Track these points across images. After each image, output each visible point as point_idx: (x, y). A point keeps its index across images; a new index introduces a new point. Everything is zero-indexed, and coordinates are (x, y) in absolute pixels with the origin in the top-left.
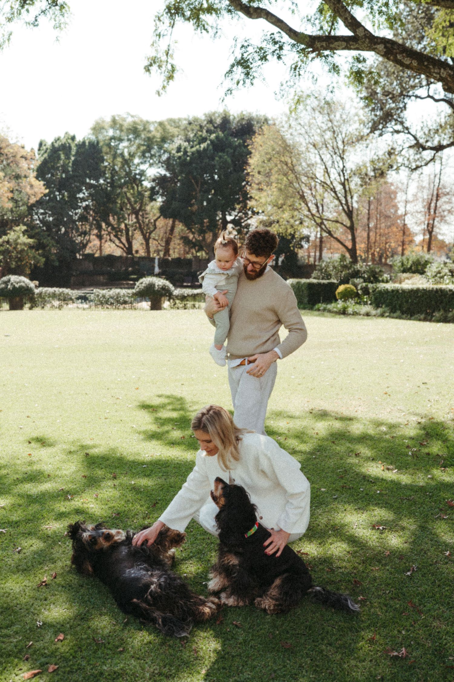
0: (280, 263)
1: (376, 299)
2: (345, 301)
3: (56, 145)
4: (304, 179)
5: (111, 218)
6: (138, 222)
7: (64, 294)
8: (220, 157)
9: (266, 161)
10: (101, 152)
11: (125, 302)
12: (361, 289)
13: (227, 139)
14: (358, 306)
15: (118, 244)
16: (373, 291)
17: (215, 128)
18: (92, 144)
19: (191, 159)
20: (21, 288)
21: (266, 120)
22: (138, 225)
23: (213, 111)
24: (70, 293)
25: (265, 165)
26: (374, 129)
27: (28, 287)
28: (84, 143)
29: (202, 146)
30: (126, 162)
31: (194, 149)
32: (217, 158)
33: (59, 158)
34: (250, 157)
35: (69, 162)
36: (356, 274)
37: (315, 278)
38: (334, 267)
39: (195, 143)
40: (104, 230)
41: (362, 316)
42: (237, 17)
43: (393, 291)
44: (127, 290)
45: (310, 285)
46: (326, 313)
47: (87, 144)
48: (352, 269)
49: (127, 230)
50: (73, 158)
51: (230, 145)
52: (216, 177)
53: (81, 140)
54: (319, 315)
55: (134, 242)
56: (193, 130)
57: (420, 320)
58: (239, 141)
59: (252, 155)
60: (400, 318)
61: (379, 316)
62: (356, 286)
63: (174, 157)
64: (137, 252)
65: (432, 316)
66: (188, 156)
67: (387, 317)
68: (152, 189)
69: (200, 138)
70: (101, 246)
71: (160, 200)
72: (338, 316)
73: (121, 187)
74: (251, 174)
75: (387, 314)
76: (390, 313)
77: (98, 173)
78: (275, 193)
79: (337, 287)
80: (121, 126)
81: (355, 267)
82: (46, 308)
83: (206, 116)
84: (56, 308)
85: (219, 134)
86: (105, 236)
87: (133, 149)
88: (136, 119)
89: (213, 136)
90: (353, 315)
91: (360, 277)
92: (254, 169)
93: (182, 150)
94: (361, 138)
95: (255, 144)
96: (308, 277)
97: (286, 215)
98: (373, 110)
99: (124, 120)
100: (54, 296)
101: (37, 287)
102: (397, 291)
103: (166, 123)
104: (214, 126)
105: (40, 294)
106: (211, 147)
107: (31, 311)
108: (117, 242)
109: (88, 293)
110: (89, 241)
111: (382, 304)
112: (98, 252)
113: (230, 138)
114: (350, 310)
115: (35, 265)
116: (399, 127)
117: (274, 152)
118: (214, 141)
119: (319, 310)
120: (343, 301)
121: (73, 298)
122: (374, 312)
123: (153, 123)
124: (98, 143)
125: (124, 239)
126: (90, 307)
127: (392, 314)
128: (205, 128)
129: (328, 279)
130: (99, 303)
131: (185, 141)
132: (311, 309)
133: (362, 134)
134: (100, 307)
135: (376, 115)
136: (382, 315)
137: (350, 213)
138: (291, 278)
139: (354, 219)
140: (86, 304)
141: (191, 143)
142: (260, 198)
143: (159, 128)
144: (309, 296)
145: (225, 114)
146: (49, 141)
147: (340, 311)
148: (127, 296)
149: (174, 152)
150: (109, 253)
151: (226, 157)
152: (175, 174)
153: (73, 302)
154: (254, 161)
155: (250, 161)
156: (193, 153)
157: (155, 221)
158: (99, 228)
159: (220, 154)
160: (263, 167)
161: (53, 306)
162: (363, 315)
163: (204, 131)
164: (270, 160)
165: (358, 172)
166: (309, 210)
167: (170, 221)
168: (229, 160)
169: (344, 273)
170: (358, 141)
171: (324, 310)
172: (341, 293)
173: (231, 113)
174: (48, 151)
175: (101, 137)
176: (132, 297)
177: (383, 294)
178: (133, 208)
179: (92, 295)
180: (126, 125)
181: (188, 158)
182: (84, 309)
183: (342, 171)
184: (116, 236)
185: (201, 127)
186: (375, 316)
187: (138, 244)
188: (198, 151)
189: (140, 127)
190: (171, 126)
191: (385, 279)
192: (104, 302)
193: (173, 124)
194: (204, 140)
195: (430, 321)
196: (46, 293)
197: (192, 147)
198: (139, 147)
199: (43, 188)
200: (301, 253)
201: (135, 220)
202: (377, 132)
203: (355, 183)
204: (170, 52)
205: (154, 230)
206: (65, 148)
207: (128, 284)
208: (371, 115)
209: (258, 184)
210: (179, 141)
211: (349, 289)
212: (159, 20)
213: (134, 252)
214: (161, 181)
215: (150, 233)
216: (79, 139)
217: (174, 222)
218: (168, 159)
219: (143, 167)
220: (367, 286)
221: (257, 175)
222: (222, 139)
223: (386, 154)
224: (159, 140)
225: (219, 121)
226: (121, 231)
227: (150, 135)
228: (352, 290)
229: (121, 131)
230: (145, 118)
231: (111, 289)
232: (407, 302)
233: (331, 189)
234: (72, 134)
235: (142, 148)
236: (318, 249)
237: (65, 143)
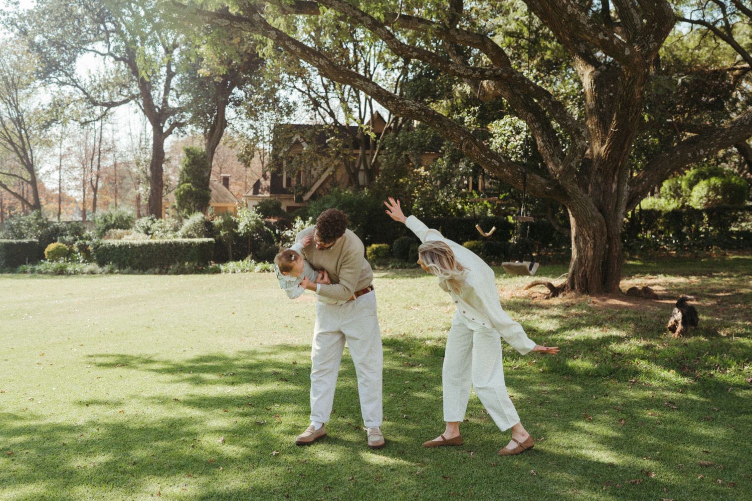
1: (98, 256)
2: (55, 260)
14: (74, 265)
16: (94, 249)
41: (86, 275)
43: (120, 247)
57: (155, 274)
60: (131, 273)
61: (107, 273)
65: (167, 270)
67: (117, 273)
75: (116, 271)
76: (119, 269)
79: (44, 247)
90: (75, 274)
102: (127, 246)
111: (109, 260)
114: (69, 270)
116: (63, 78)
119: (25, 272)
120: (53, 261)
122: (100, 270)
127: (122, 271)
129: (25, 238)
132: (13, 272)
136: (111, 272)
137: (29, 167)
147: (56, 271)
162: (88, 273)
171: (33, 271)
172: (52, 251)
177: (108, 250)
186: (101, 273)
195: (166, 273)
211: (60, 248)
220: (85, 243)
228: (63, 249)
232: (138, 257)
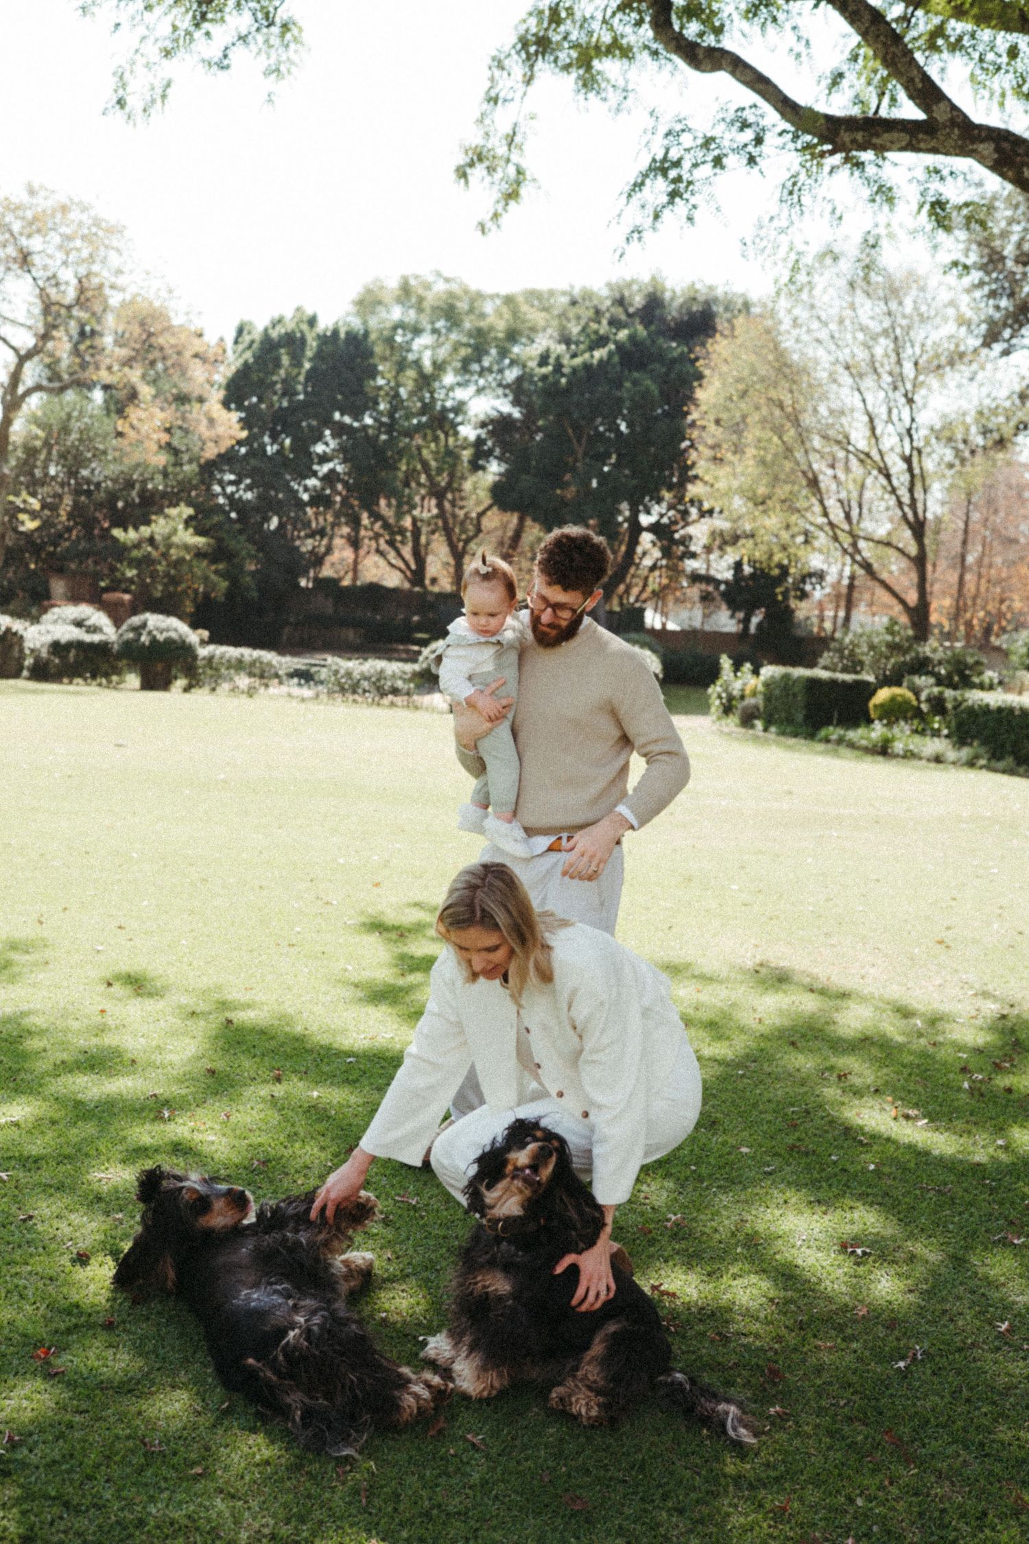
0: (753, 629)
1: (960, 725)
2: (889, 725)
3: (274, 334)
4: (817, 442)
5: (383, 502)
6: (442, 514)
7: (261, 663)
8: (635, 383)
9: (735, 398)
10: (371, 354)
11: (395, 691)
12: (929, 700)
13: (653, 342)
14: (917, 739)
15: (394, 561)
16: (955, 708)
17: (629, 315)
18: (352, 337)
19: (569, 383)
20: (169, 641)
21: (747, 306)
22: (440, 523)
23: (628, 278)
24: (274, 662)
25: (732, 406)
26: (991, 338)
27: (184, 642)
28: (335, 332)
29: (599, 354)
30: (426, 381)
31: (578, 361)
32: (628, 384)
33: (277, 364)
34: (700, 386)
35: (299, 374)
36: (922, 666)
37: (825, 668)
38: (872, 647)
39: (582, 347)
40: (366, 529)
41: (924, 762)
42: (669, 66)
43: (1000, 710)
44: (400, 665)
45: (813, 683)
46: (843, 750)
47: (342, 335)
48: (913, 654)
49: (416, 533)
50: (307, 365)
51: (660, 357)
52: (623, 427)
53: (331, 327)
54: (826, 752)
55: (430, 559)
56: (578, 318)
58: (679, 350)
59: (705, 382)
60: (1011, 772)
61: (963, 765)
62: (916, 692)
63: (532, 376)
64: (434, 581)
66: (563, 375)
67: (981, 768)
68: (479, 442)
69: (593, 337)
70: (356, 563)
71: (495, 468)
72: (869, 758)
73: (409, 433)
74: (699, 423)
75: (983, 762)
76: (989, 760)
77: (359, 402)
78: (750, 469)
79: (873, 693)
80: (421, 300)
81: (920, 649)
82: (219, 690)
83: (612, 290)
84: (243, 692)
85: (636, 330)
86: (366, 541)
87: (443, 353)
88: (454, 287)
89: (623, 335)
90: (904, 757)
91: (927, 673)
92: (706, 413)
93: (552, 360)
94: (957, 358)
95: (714, 356)
96: (812, 665)
97: (772, 522)
98: (993, 294)
99: (428, 287)
100: (239, 665)
101: (203, 643)
102: (1011, 710)
103: (521, 299)
104: (626, 311)
105: (210, 659)
106: (616, 359)
107: (187, 696)
108: (392, 555)
109: (315, 665)
110: (329, 550)
111: (973, 737)
112: (350, 575)
113: (661, 341)
114: (898, 747)
115: (206, 595)
117: (755, 378)
118: (623, 344)
119: (827, 740)
120: (885, 725)
121: (280, 673)
122: (952, 755)
123: (492, 297)
124: (367, 334)
125: (407, 551)
126: (317, 696)
127: (994, 764)
128: (607, 315)
129: (857, 673)
130: (337, 688)
131: (560, 342)
132: (811, 736)
133: (962, 348)
134: (339, 697)
135: (997, 308)
136: (971, 764)
137: (918, 528)
138: (771, 663)
139: (927, 541)
140: (309, 688)
141: (573, 347)
142: (716, 478)
143: (505, 310)
144: (808, 706)
145: (654, 287)
146: (260, 324)
147: (875, 746)
148: (401, 678)
149: (532, 364)
150: (375, 580)
151: (649, 382)
152: (529, 416)
153: (281, 683)
154: (708, 395)
155: (700, 394)
156: (574, 370)
157: (481, 515)
158: (355, 523)
159: (636, 375)
160: (728, 410)
161: (234, 689)
162: (929, 760)
163: (605, 322)
164: (744, 394)
165: (944, 434)
166: (825, 514)
167: (514, 519)
168: (654, 389)
169: (892, 661)
170: (951, 363)
171: (840, 741)
172: (882, 705)
173: (669, 284)
174: (255, 346)
175: (373, 323)
176: (410, 680)
177: (977, 714)
178: (432, 483)
179: (324, 670)
180: (430, 298)
181: (563, 380)
182: (303, 700)
183: (909, 431)
184: (391, 543)
185: (598, 312)
186: (954, 763)
187: (438, 564)
188: (587, 367)
189: (462, 306)
190: (532, 306)
191: (987, 681)
192: (349, 688)
193: (536, 303)
194: (601, 341)
196: (221, 658)
197: (574, 356)
198: (456, 347)
199: (238, 426)
200: (802, 610)
201: (435, 511)
202: (998, 347)
203: (935, 459)
204: (518, 139)
205: (476, 536)
206: (293, 342)
207: (407, 651)
208: (987, 305)
209: (713, 447)
210: (543, 342)
211: (900, 699)
212: (501, 67)
213: (427, 582)
214: (500, 426)
215: (467, 542)
216: (325, 323)
217: (521, 521)
218: (519, 380)
219: (460, 394)
220: (941, 693)
221: (712, 427)
222: (642, 343)
223: (1015, 397)
224: (501, 335)
225: (638, 301)
226: (402, 531)
227: (483, 324)
228: (907, 702)
229: (420, 310)
230: (474, 286)
231: (366, 659)
233: (880, 471)
234: (309, 312)
235: (463, 352)
236: (843, 603)
237: (293, 332)
